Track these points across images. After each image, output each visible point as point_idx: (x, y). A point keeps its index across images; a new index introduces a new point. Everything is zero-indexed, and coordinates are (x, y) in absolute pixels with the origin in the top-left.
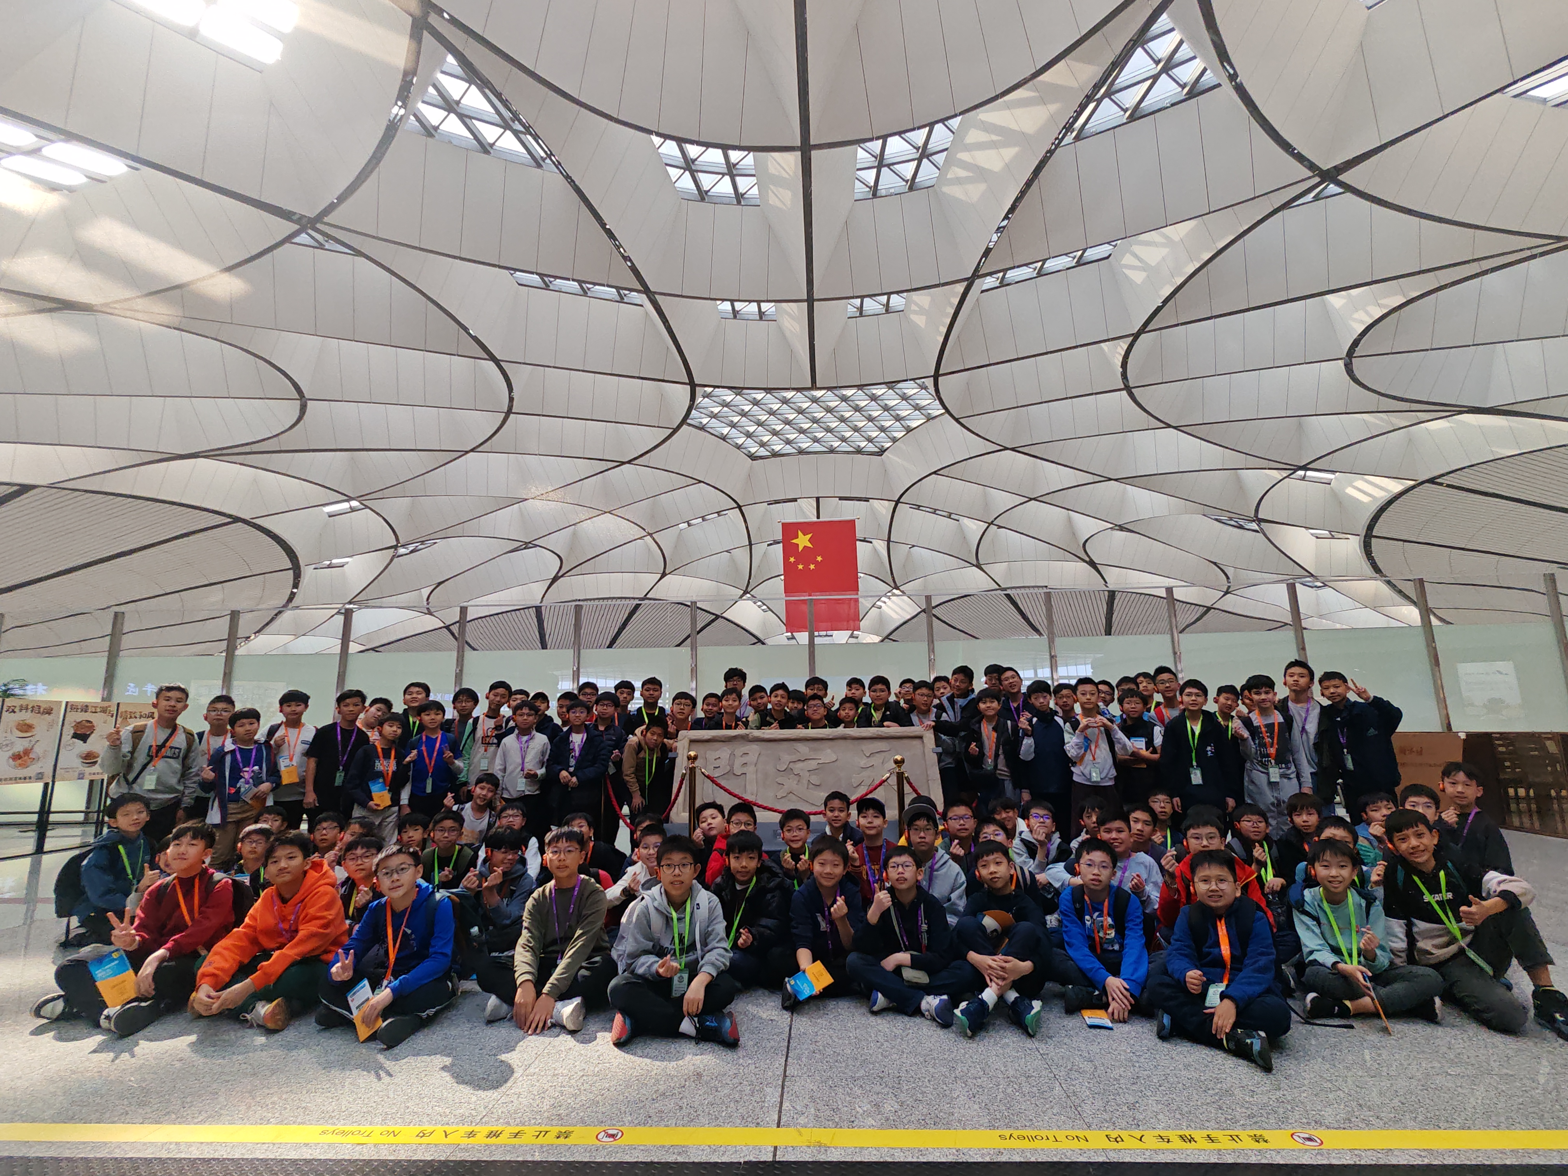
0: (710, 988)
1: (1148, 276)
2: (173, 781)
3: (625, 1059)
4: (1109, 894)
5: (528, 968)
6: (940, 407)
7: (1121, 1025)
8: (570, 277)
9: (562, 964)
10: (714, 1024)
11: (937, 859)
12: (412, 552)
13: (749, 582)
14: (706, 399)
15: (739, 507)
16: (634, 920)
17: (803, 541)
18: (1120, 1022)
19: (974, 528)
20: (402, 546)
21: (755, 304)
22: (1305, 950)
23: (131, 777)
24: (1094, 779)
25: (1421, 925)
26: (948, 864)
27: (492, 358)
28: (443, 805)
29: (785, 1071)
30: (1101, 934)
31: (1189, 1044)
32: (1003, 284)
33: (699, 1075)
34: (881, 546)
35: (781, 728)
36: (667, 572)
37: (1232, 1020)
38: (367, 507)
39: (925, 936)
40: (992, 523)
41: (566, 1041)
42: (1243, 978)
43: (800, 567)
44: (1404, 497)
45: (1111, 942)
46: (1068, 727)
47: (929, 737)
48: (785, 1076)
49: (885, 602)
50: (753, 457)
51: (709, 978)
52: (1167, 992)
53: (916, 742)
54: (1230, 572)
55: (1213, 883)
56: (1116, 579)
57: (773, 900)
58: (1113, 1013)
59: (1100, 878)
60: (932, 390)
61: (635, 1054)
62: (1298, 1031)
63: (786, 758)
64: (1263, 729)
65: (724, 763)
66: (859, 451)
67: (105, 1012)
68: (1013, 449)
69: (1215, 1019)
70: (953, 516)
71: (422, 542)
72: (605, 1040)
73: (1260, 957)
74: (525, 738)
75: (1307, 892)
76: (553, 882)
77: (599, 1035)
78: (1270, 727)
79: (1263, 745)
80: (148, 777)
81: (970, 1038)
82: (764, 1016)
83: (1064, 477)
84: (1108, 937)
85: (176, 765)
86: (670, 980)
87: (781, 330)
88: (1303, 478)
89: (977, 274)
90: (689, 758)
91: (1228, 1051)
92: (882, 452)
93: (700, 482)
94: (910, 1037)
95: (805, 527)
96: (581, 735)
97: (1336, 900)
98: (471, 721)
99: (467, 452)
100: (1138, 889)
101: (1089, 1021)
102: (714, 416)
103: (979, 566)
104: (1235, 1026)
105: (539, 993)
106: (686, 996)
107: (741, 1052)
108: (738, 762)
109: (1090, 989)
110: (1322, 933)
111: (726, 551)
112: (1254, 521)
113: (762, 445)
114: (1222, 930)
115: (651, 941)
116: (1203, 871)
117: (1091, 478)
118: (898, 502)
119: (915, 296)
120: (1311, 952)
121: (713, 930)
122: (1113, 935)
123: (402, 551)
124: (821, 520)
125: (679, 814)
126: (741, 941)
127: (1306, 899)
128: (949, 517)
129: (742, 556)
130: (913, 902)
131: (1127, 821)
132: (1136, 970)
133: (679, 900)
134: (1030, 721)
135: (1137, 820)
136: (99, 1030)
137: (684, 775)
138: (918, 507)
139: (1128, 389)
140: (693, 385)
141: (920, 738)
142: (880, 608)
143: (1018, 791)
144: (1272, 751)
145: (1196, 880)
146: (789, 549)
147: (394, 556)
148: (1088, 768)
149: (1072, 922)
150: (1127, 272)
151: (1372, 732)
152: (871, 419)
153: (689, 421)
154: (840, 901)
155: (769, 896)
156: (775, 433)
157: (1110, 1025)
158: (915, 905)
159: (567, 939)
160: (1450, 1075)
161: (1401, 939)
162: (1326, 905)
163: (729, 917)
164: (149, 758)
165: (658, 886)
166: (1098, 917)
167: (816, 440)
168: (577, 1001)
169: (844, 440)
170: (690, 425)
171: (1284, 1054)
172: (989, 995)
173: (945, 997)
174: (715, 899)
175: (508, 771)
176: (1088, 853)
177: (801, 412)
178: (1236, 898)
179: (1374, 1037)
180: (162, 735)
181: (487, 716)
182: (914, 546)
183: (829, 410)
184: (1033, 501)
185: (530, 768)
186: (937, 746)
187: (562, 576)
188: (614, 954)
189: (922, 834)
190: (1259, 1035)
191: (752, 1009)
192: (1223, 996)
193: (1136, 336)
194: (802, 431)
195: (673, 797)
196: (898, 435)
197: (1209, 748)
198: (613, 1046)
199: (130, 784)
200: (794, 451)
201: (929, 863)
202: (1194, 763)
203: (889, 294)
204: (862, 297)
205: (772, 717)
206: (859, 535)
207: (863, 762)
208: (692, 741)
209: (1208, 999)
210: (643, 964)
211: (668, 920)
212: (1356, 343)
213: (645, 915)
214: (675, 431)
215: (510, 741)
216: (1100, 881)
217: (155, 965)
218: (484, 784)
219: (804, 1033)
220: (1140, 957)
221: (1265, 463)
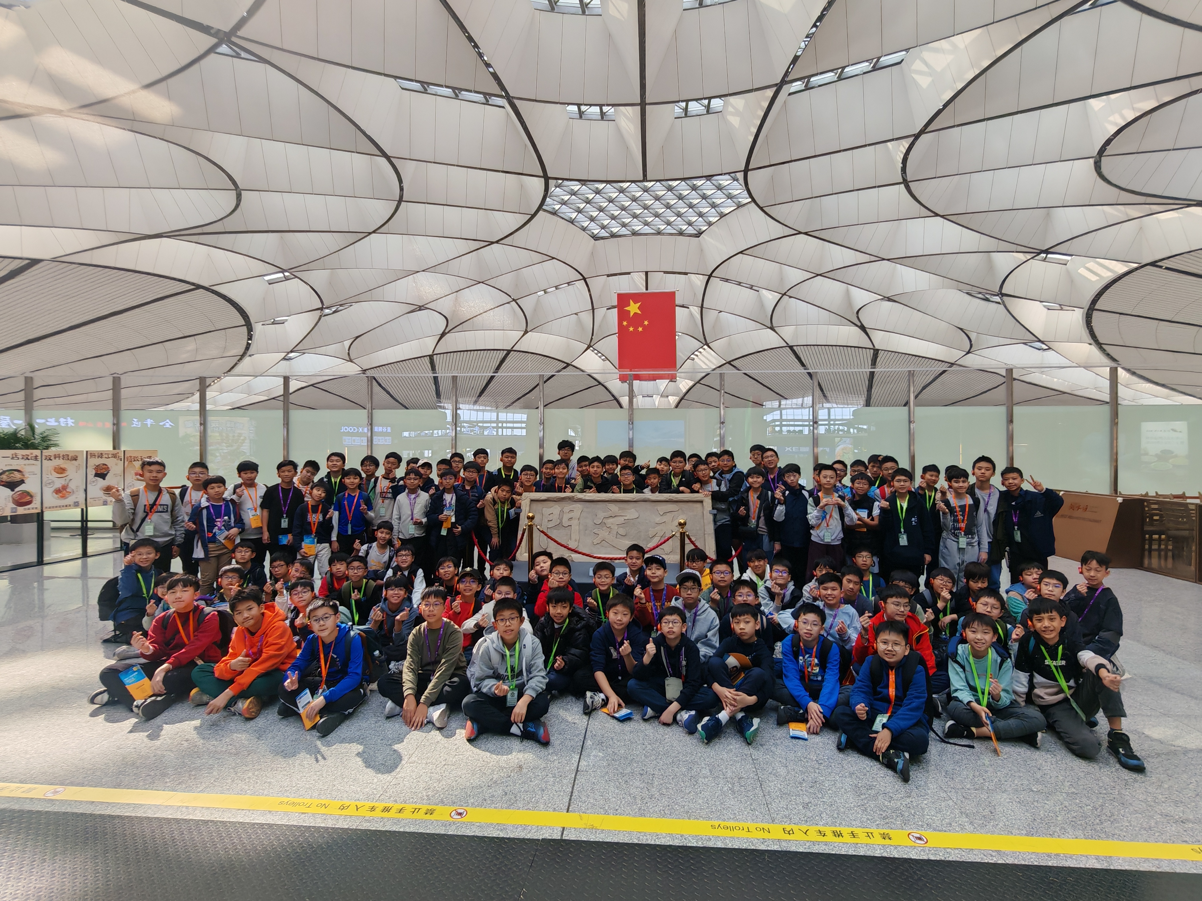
0: (530, 706)
1: (933, 80)
2: (166, 528)
3: (473, 753)
4: (818, 643)
5: (411, 685)
6: (747, 196)
7: (814, 736)
8: (444, 84)
9: (434, 680)
10: (533, 730)
11: (699, 607)
12: (335, 312)
13: (592, 339)
14: (558, 189)
15: (584, 279)
16: (480, 653)
17: (633, 308)
18: (814, 733)
19: (770, 298)
20: (327, 308)
21: (598, 108)
22: (952, 688)
23: (135, 528)
24: (826, 541)
25: (1039, 679)
26: (707, 612)
27: (384, 155)
28: (354, 549)
29: (578, 768)
30: (809, 670)
31: (857, 755)
32: (807, 88)
33: (520, 767)
34: (695, 311)
35: (599, 492)
36: (528, 330)
37: (887, 745)
38: (296, 277)
39: (684, 669)
40: (785, 294)
41: (436, 735)
42: (901, 714)
43: (631, 329)
44: (1127, 277)
45: (816, 675)
46: (810, 501)
47: (708, 502)
48: (577, 771)
49: (697, 356)
50: (596, 238)
51: (531, 699)
52: (846, 719)
53: (698, 505)
54: (973, 336)
55: (890, 645)
56: (880, 340)
57: (580, 636)
58: (810, 728)
59: (811, 632)
60: (742, 181)
61: (479, 748)
62: (935, 748)
63: (601, 515)
64: (958, 509)
65: (555, 517)
66: (681, 233)
67: (135, 703)
68: (806, 233)
69: (877, 742)
70: (754, 288)
71: (341, 305)
72: (462, 734)
73: (915, 700)
74: (413, 496)
75: (960, 647)
76: (426, 623)
77: (458, 731)
78: (963, 507)
79: (956, 521)
80: (147, 527)
81: (707, 744)
82: (570, 719)
83: (847, 257)
84: (814, 672)
85: (167, 516)
86: (505, 697)
87: (618, 130)
88: (1044, 260)
89: (784, 81)
90: (529, 518)
91: (882, 764)
92: (699, 234)
93: (553, 258)
94: (666, 741)
95: (635, 297)
96: (451, 495)
97: (979, 655)
98: (373, 480)
99: (370, 233)
100: (842, 633)
101: (792, 733)
102: (564, 203)
103: (772, 328)
104: (890, 747)
105: (418, 702)
106: (514, 710)
107: (551, 750)
108: (566, 517)
109: (796, 709)
110: (966, 677)
111: (575, 314)
112: (997, 295)
113: (603, 227)
114: (892, 677)
115: (491, 669)
116: (885, 636)
117: (867, 258)
118: (710, 276)
119: (731, 99)
120: (956, 690)
121: (534, 664)
122: (818, 670)
123: (327, 311)
124: (649, 291)
125: (522, 555)
126: (556, 665)
127: (959, 652)
128: (751, 288)
129: (587, 318)
130: (677, 645)
131: (840, 582)
132: (829, 699)
133: (511, 642)
134: (784, 494)
135: (850, 581)
136: (132, 714)
137: (524, 530)
138: (727, 280)
139: (906, 183)
140: (547, 179)
141: (701, 502)
142: (693, 359)
143: (772, 543)
144: (963, 525)
145: (878, 640)
146: (623, 315)
147: (321, 316)
148: (823, 532)
149: (790, 660)
150: (915, 76)
151: (1039, 514)
152: (691, 206)
153: (544, 207)
154: (626, 643)
155: (578, 633)
156: (613, 218)
157: (806, 736)
158: (678, 648)
159: (437, 662)
160: (1033, 791)
161: (1023, 685)
162: (971, 659)
163: (547, 652)
164: (145, 514)
165: (496, 632)
166: (808, 657)
167: (646, 224)
168: (443, 707)
169: (669, 223)
170: (545, 211)
171: (921, 767)
172: (723, 716)
173: (693, 713)
174: (537, 640)
175: (402, 520)
176: (804, 614)
177: (634, 199)
178: (905, 656)
179: (987, 759)
180: (152, 497)
181: (384, 477)
182: (721, 312)
183: (657, 198)
184: (819, 277)
185: (418, 518)
186: (713, 509)
187: (448, 332)
188: (468, 674)
189: (689, 592)
190: (904, 756)
191: (562, 713)
192: (884, 726)
193: (917, 137)
194: (635, 216)
195: (518, 542)
196: (713, 220)
197: (913, 519)
198: (466, 741)
199: (135, 532)
200: (629, 233)
201: (694, 611)
202: (902, 530)
203: (710, 99)
204: (687, 101)
205: (592, 482)
206: (678, 301)
207: (658, 519)
208: (532, 501)
209: (875, 725)
210: (486, 686)
211: (503, 656)
212: (1108, 142)
213: (487, 652)
214: (533, 216)
215: (402, 497)
216: (811, 634)
217: (163, 674)
218: (382, 530)
219: (595, 735)
220: (833, 689)
221: (1013, 247)
